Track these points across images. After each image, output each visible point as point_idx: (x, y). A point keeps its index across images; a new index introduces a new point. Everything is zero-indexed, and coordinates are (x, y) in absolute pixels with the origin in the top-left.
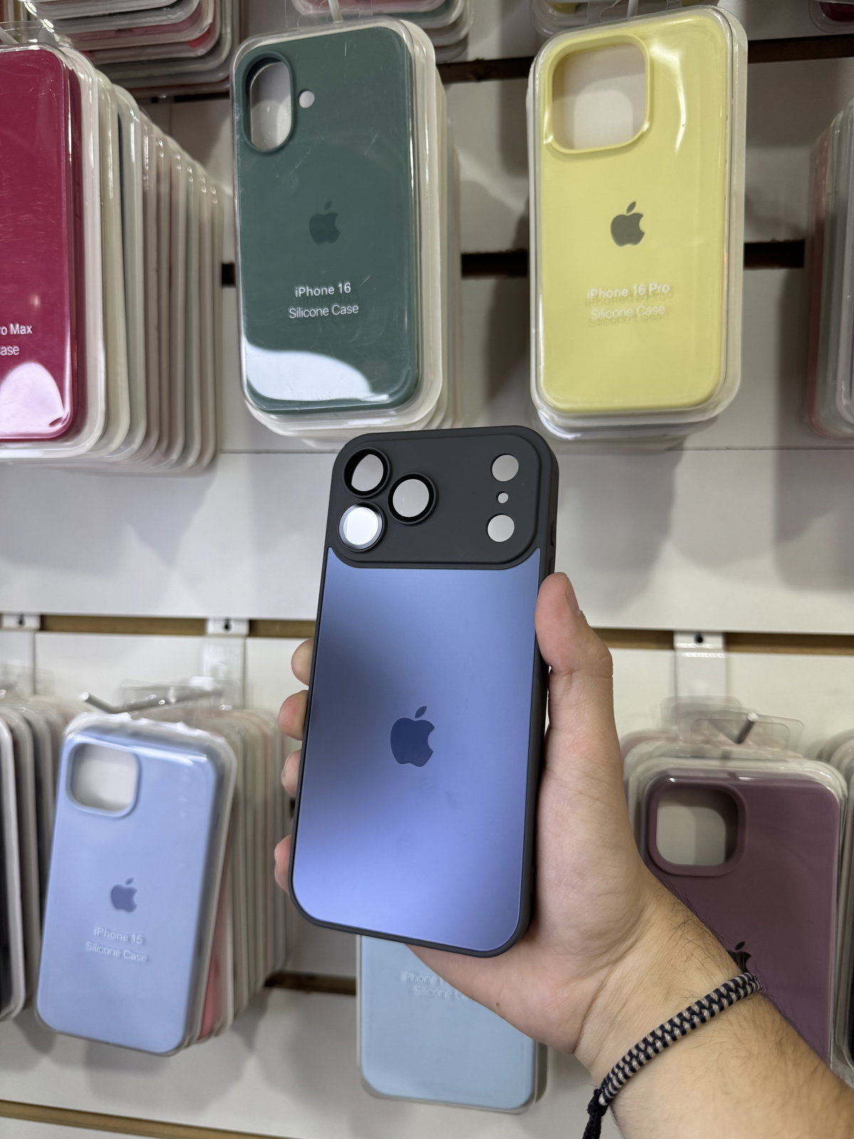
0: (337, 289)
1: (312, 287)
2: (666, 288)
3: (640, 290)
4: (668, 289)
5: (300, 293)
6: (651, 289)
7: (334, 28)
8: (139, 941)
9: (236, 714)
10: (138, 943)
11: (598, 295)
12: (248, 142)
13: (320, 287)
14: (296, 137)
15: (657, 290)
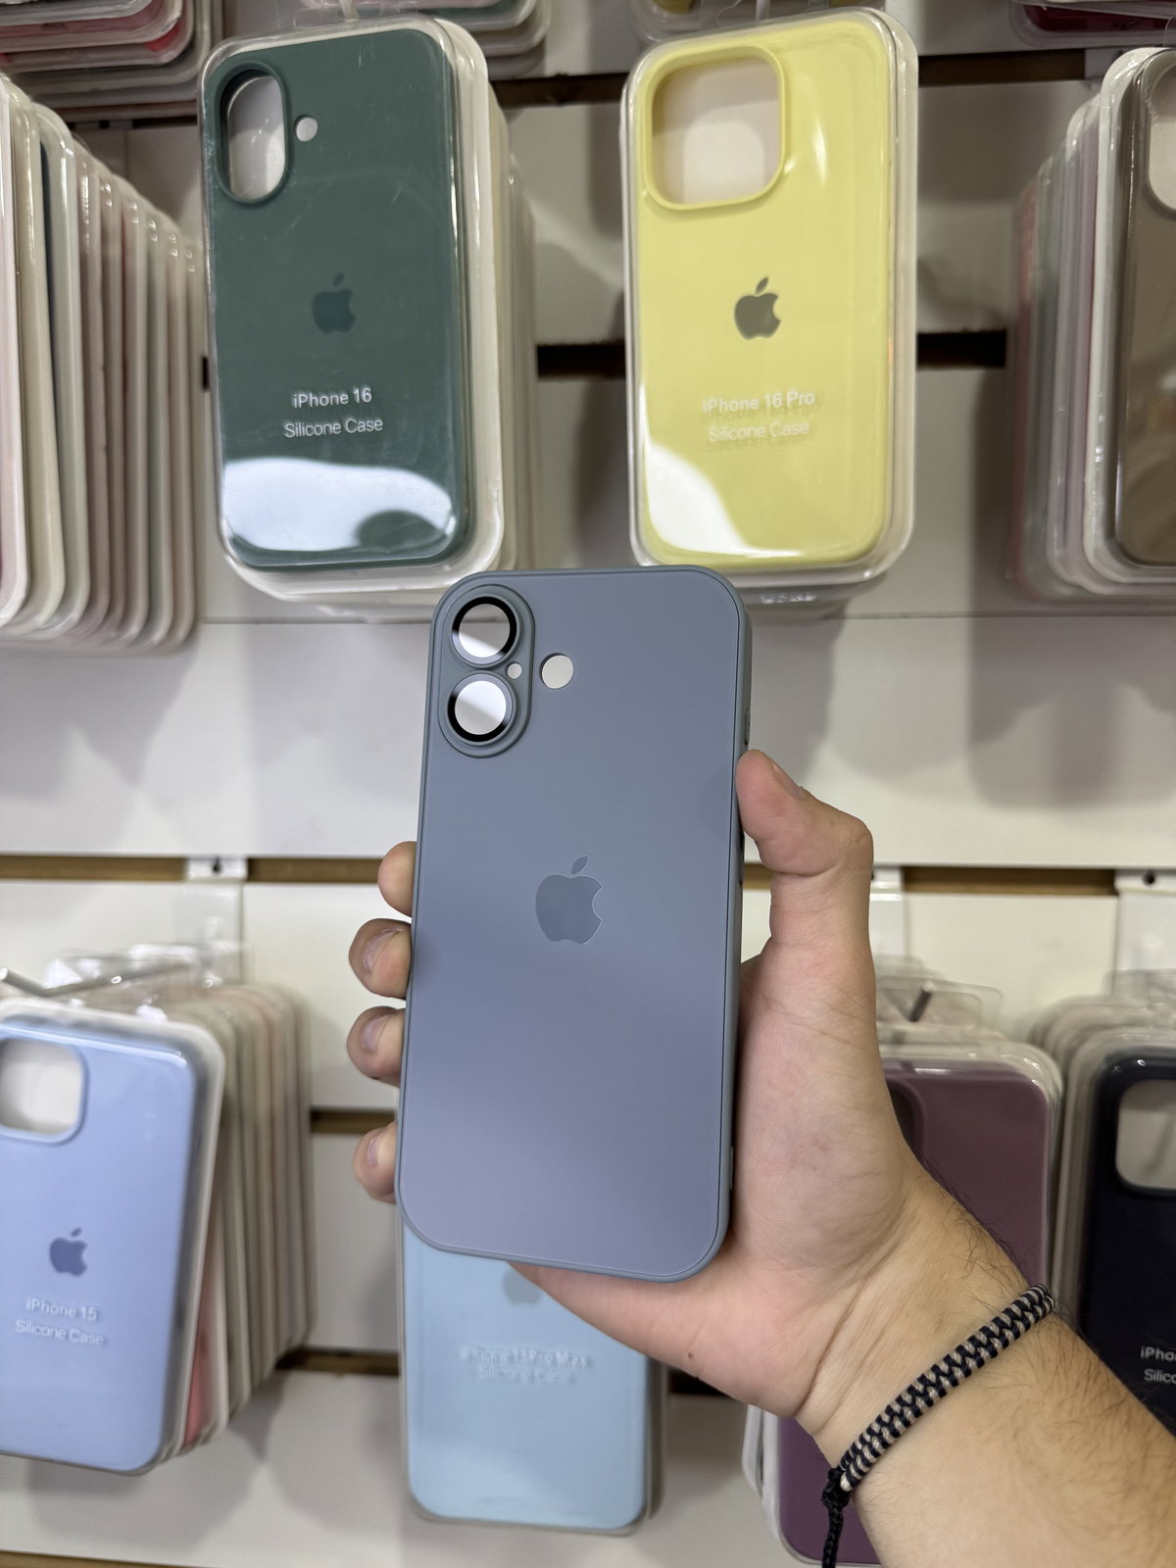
0: (351, 396)
1: (316, 393)
2: (810, 398)
3: (775, 400)
4: (813, 398)
5: (300, 402)
6: (789, 399)
7: (345, 30)
8: (92, 1315)
9: (230, 992)
10: (90, 1318)
11: (717, 408)
12: (225, 190)
13: (327, 393)
14: (293, 183)
15: (797, 401)
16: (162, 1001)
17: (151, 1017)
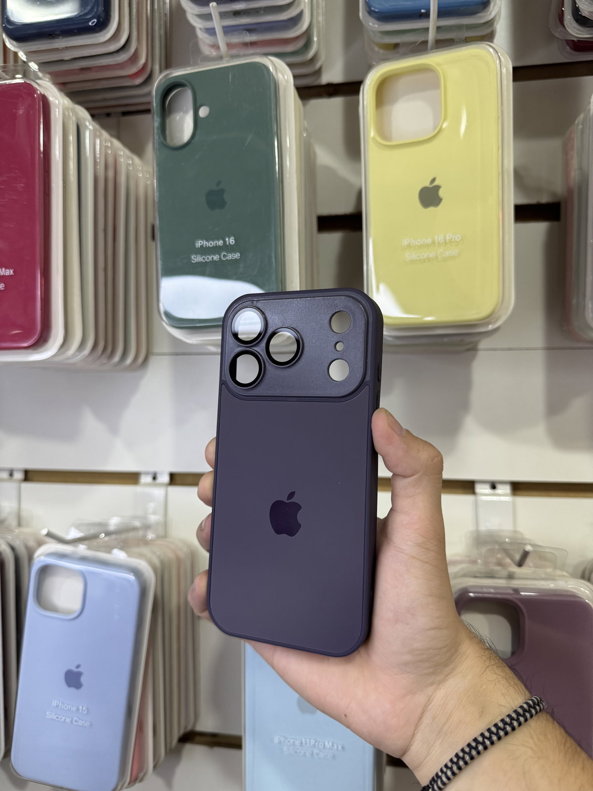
0: (225, 242)
1: (207, 240)
2: (458, 238)
3: (440, 239)
4: (460, 238)
5: (199, 245)
6: (448, 238)
7: (224, 63)
8: (85, 710)
9: (159, 542)
10: (84, 712)
11: (410, 244)
12: (165, 143)
13: (213, 240)
14: (197, 138)
15: (452, 239)
16: (124, 546)
17: (119, 555)
